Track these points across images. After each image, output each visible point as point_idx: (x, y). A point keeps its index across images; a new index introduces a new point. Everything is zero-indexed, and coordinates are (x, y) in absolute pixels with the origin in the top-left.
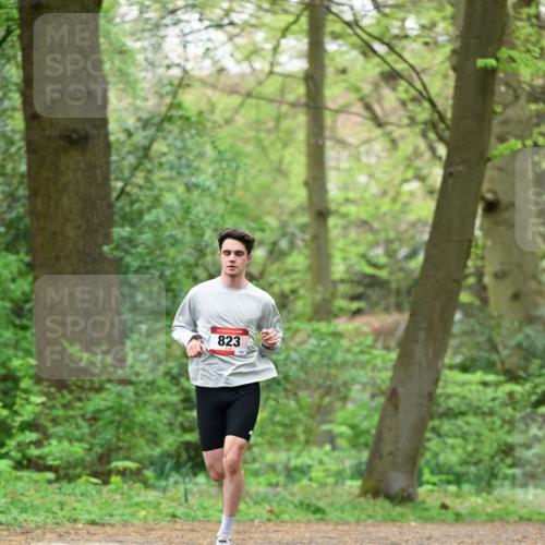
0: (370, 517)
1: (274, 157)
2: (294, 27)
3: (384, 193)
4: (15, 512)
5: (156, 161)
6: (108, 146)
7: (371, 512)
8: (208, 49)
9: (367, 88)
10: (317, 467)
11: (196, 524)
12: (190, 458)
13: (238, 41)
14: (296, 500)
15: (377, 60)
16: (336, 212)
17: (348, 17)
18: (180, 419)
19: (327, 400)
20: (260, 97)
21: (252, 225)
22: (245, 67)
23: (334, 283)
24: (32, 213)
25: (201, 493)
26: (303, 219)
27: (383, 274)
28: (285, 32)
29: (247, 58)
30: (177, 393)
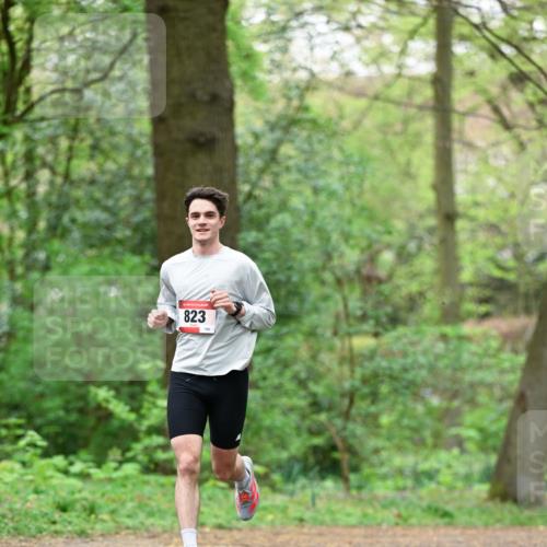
0: (499, 521)
1: (402, 159)
2: (423, 30)
3: (512, 196)
4: (142, 516)
5: (284, 165)
6: (235, 149)
7: (498, 516)
8: (335, 53)
9: (495, 91)
10: (445, 471)
11: (324, 528)
12: (318, 463)
13: (367, 43)
14: (424, 504)
15: (505, 62)
16: (465, 216)
17: (476, 19)
18: (307, 423)
19: (456, 403)
20: (388, 100)
21: (379, 228)
22: (372, 70)
23: (463, 286)
24: (159, 216)
25: (329, 497)
26: (432, 221)
27: (511, 277)
28: (413, 34)
29: (375, 61)
30: (305, 397)
